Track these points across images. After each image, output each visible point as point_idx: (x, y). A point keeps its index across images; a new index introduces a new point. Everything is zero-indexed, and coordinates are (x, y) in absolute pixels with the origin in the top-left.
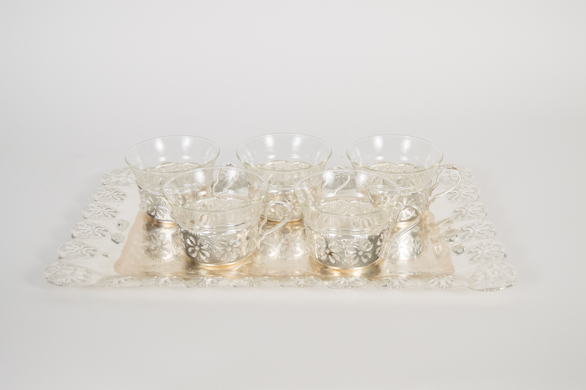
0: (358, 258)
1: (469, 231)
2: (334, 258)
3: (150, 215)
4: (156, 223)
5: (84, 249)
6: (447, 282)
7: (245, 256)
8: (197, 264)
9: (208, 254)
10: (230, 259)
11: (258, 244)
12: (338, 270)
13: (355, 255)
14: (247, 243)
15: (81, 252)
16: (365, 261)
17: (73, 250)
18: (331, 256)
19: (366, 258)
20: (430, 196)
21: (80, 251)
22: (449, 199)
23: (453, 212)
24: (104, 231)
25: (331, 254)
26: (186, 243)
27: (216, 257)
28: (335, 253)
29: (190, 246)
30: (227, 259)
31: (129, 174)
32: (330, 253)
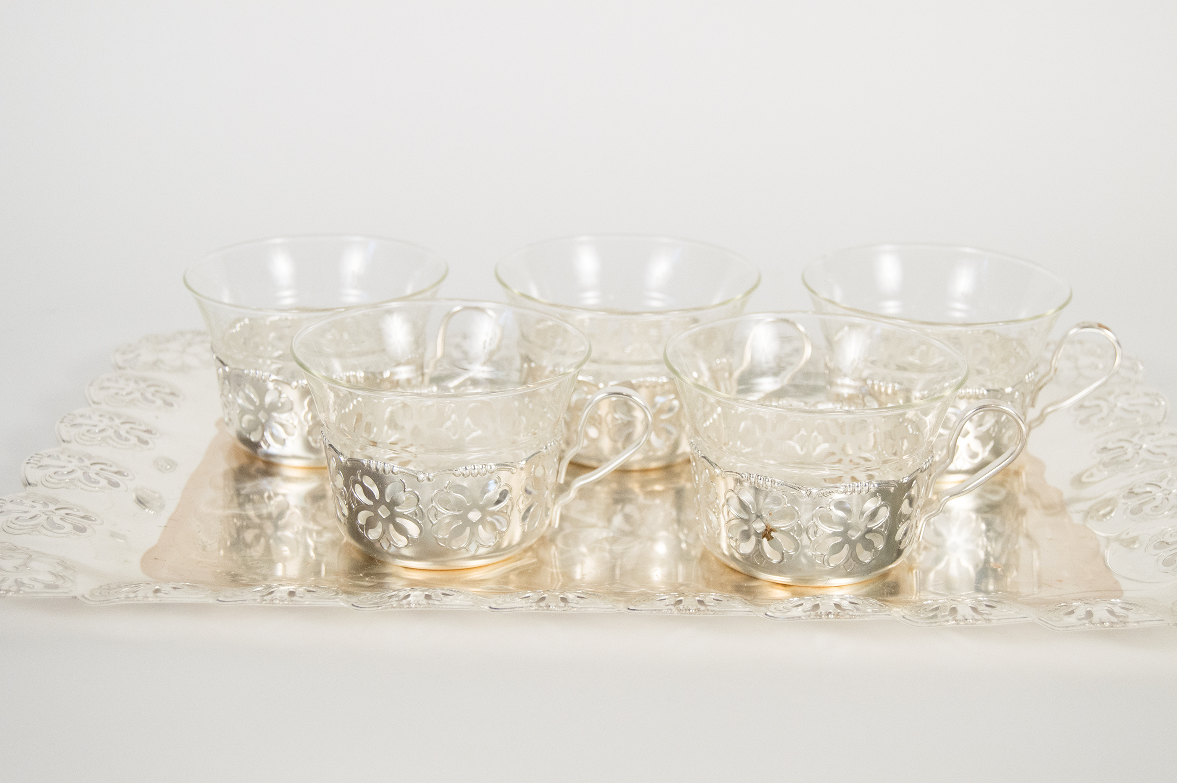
0: (846, 547)
1: (1151, 494)
2: (776, 547)
3: (246, 442)
4: (260, 465)
5: (57, 512)
6: (1111, 612)
7: (519, 544)
8: (378, 561)
9: (413, 529)
10: (476, 546)
11: (555, 514)
12: (785, 585)
13: (839, 540)
14: (527, 503)
15: (48, 518)
16: (866, 557)
17: (26, 512)
18: (768, 540)
19: (870, 551)
20: (1033, 406)
21: (44, 517)
22: (1082, 422)
23: (1098, 452)
24: (116, 473)
25: (770, 533)
26: (350, 498)
27: (436, 539)
28: (781, 531)
29: (362, 507)
30: (468, 545)
31: (190, 344)
32: (766, 530)
